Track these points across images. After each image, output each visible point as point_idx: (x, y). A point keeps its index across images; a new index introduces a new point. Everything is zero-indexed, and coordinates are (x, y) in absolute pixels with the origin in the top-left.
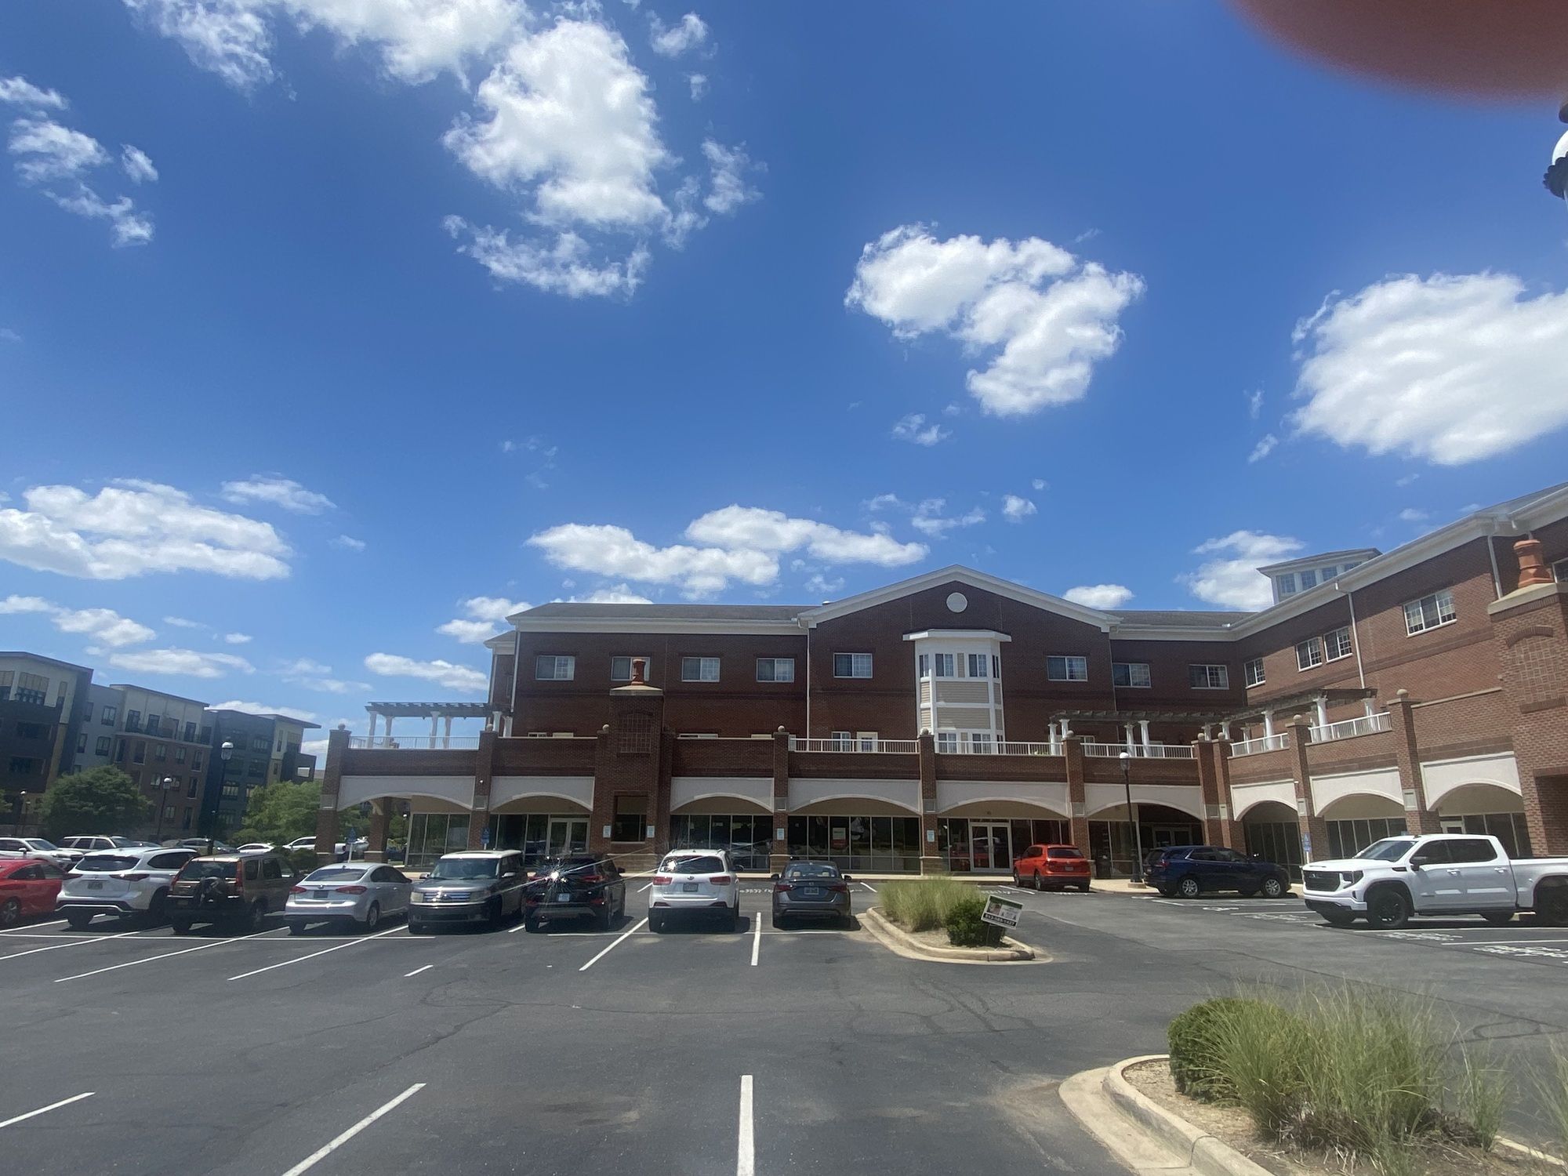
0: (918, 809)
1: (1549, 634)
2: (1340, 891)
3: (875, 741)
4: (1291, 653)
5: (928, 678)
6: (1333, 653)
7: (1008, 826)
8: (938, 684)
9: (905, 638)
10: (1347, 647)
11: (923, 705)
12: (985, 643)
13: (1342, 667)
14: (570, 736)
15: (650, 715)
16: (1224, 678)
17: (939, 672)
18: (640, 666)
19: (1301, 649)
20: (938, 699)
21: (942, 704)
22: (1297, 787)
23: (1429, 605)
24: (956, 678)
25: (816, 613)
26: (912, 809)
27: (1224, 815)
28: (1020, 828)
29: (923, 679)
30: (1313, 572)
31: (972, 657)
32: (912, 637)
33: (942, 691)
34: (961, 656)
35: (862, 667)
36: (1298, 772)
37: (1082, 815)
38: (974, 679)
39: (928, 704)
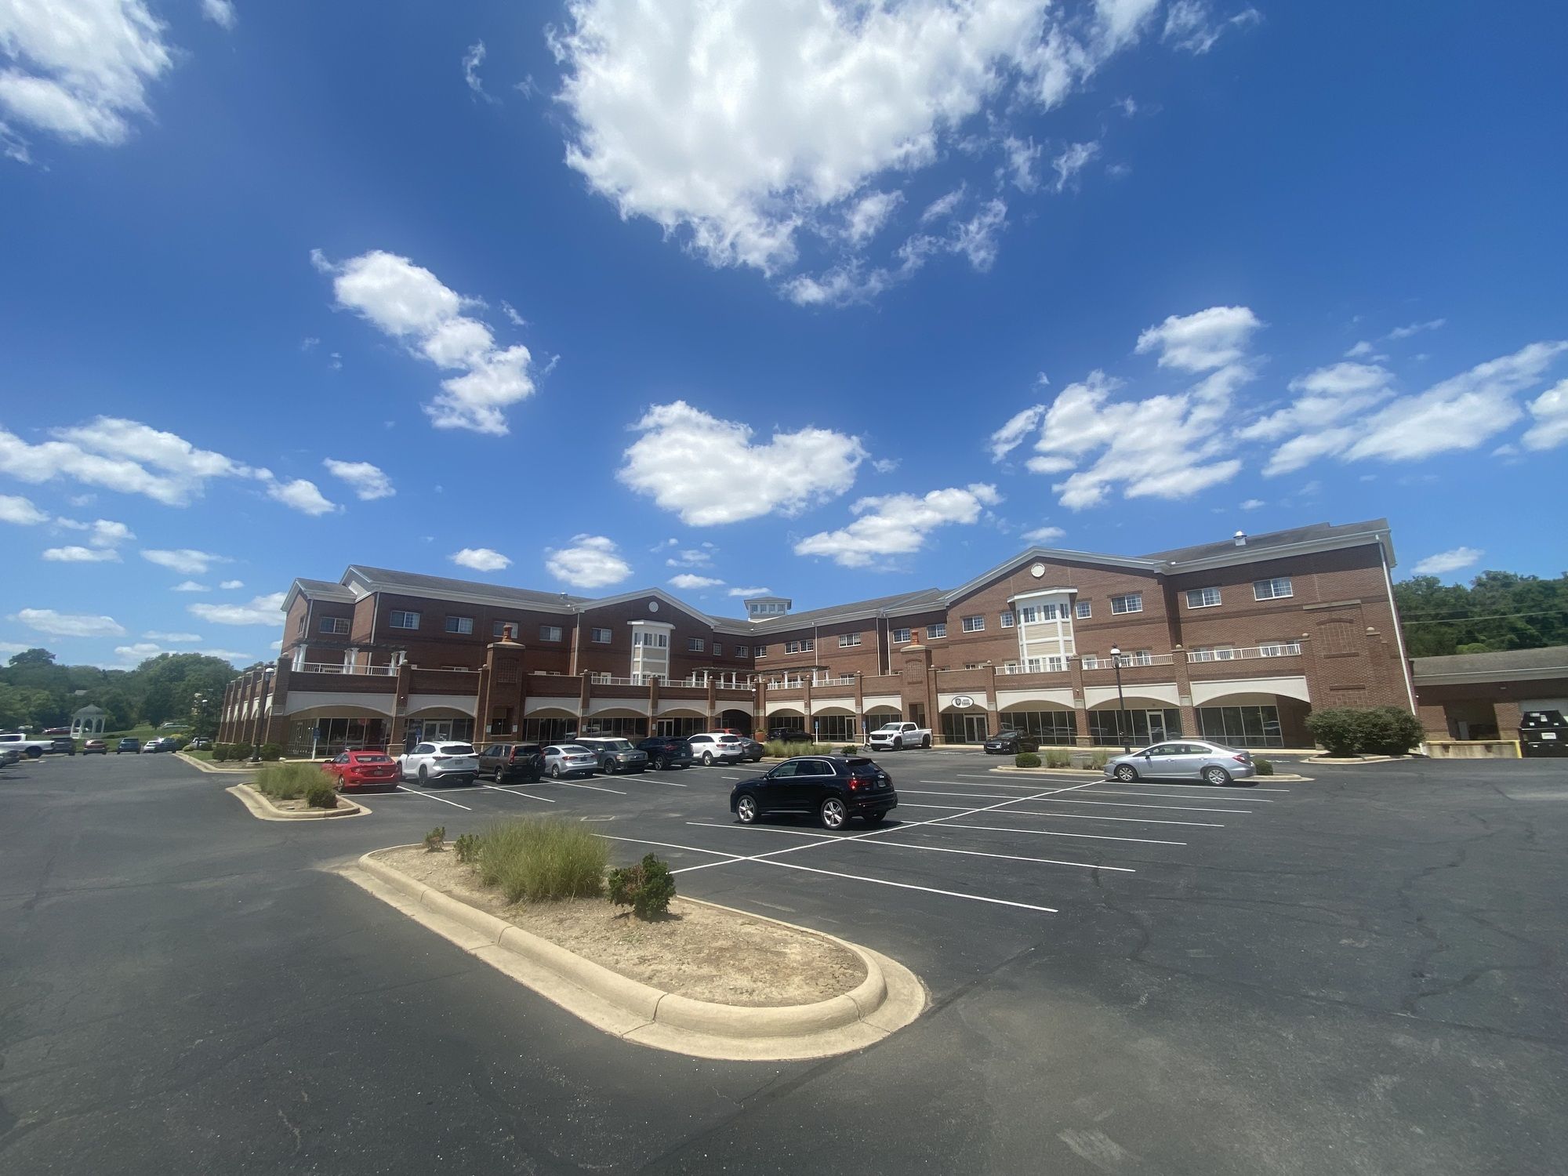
0: (649, 713)
1: (921, 661)
2: (887, 740)
3: (609, 678)
4: (783, 646)
5: (640, 645)
6: (803, 649)
7: (673, 721)
8: (644, 649)
9: (629, 623)
10: (811, 647)
11: (635, 660)
12: (665, 629)
13: (808, 655)
15: (518, 660)
16: (746, 652)
17: (646, 643)
18: (509, 629)
19: (788, 645)
20: (644, 657)
21: (646, 659)
22: (806, 704)
23: (849, 638)
24: (652, 647)
25: (584, 604)
26: (646, 713)
27: (762, 714)
28: (688, 721)
29: (636, 646)
31: (661, 636)
32: (634, 623)
33: (646, 653)
34: (656, 635)
35: (605, 636)
36: (807, 697)
37: (714, 715)
38: (660, 648)
39: (638, 659)
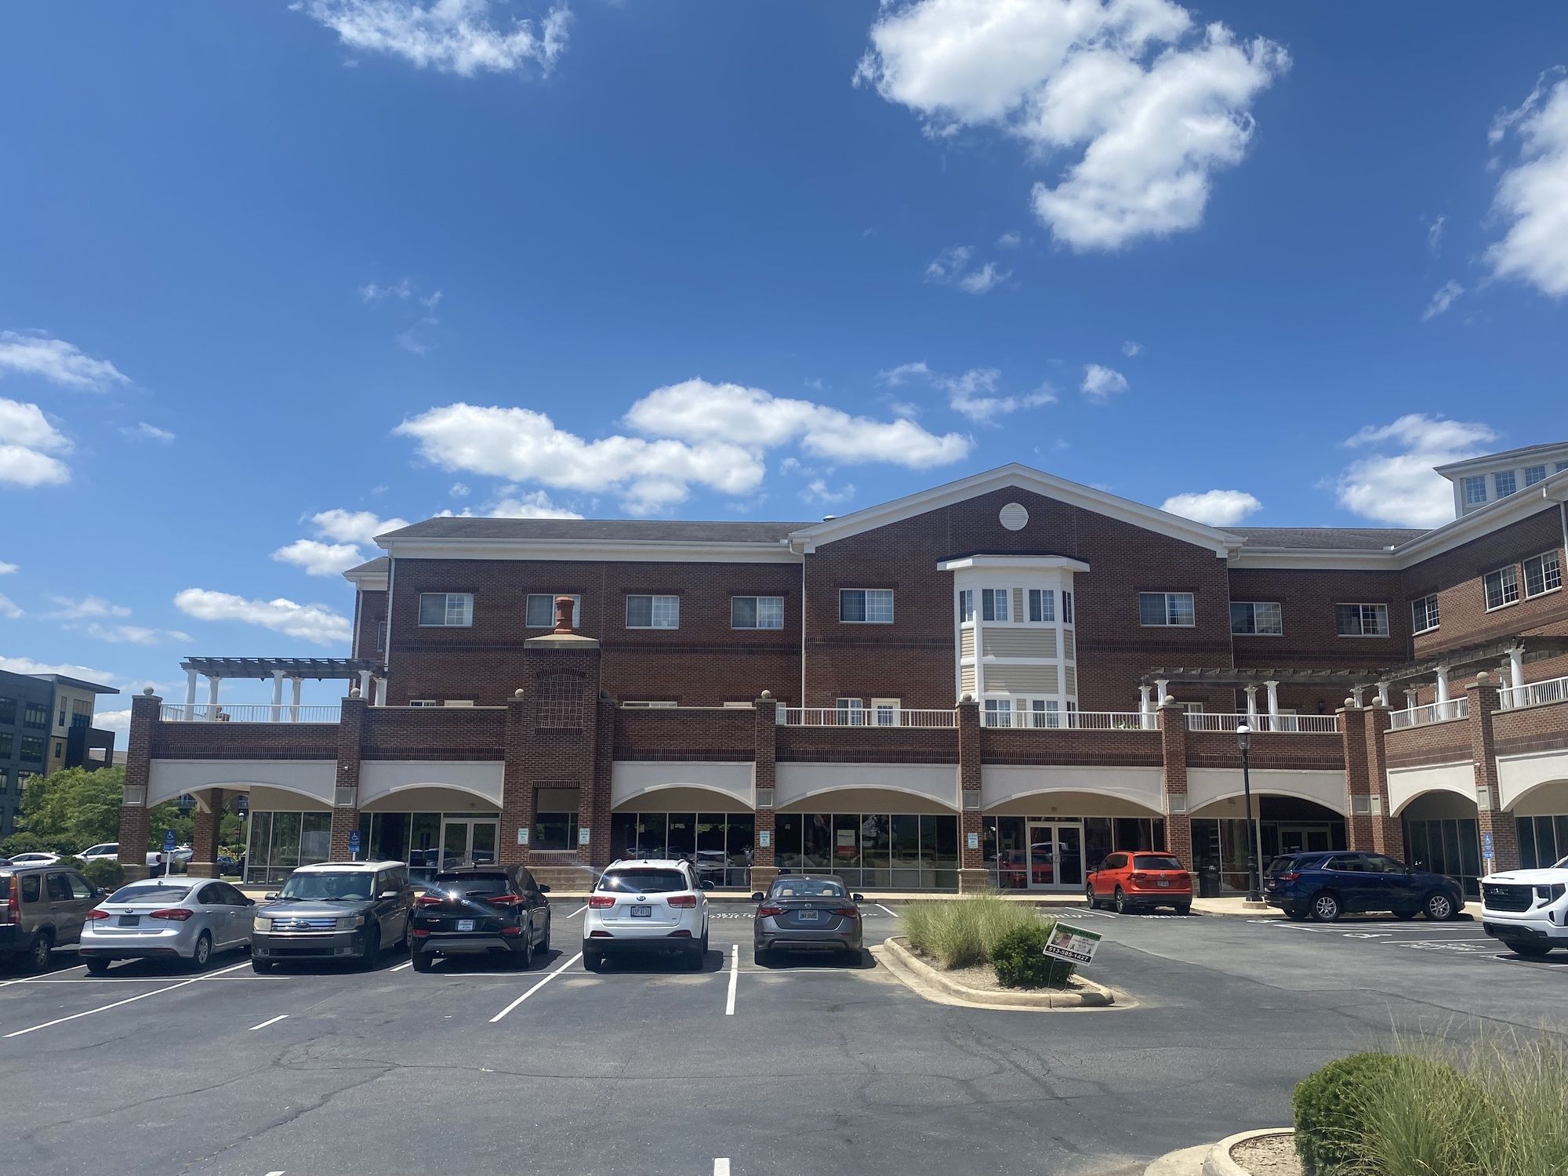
0: (956, 803)
2: (1533, 911)
3: (897, 710)
4: (1476, 587)
5: (972, 623)
6: (1535, 586)
7: (1080, 826)
8: (986, 633)
9: (940, 567)
11: (964, 661)
12: (1053, 573)
13: (1547, 605)
14: (468, 704)
15: (582, 675)
16: (1383, 621)
17: (988, 615)
18: (566, 607)
19: (1492, 579)
20: (984, 652)
21: (991, 659)
22: (1478, 771)
24: (1010, 623)
25: (814, 532)
26: (948, 803)
27: (1376, 810)
28: (1096, 829)
29: (964, 625)
30: (1512, 473)
31: (1034, 594)
32: (951, 565)
33: (991, 642)
34: (1018, 592)
35: (879, 608)
36: (1479, 749)
37: (1183, 811)
38: (1036, 625)
39: (970, 658)
